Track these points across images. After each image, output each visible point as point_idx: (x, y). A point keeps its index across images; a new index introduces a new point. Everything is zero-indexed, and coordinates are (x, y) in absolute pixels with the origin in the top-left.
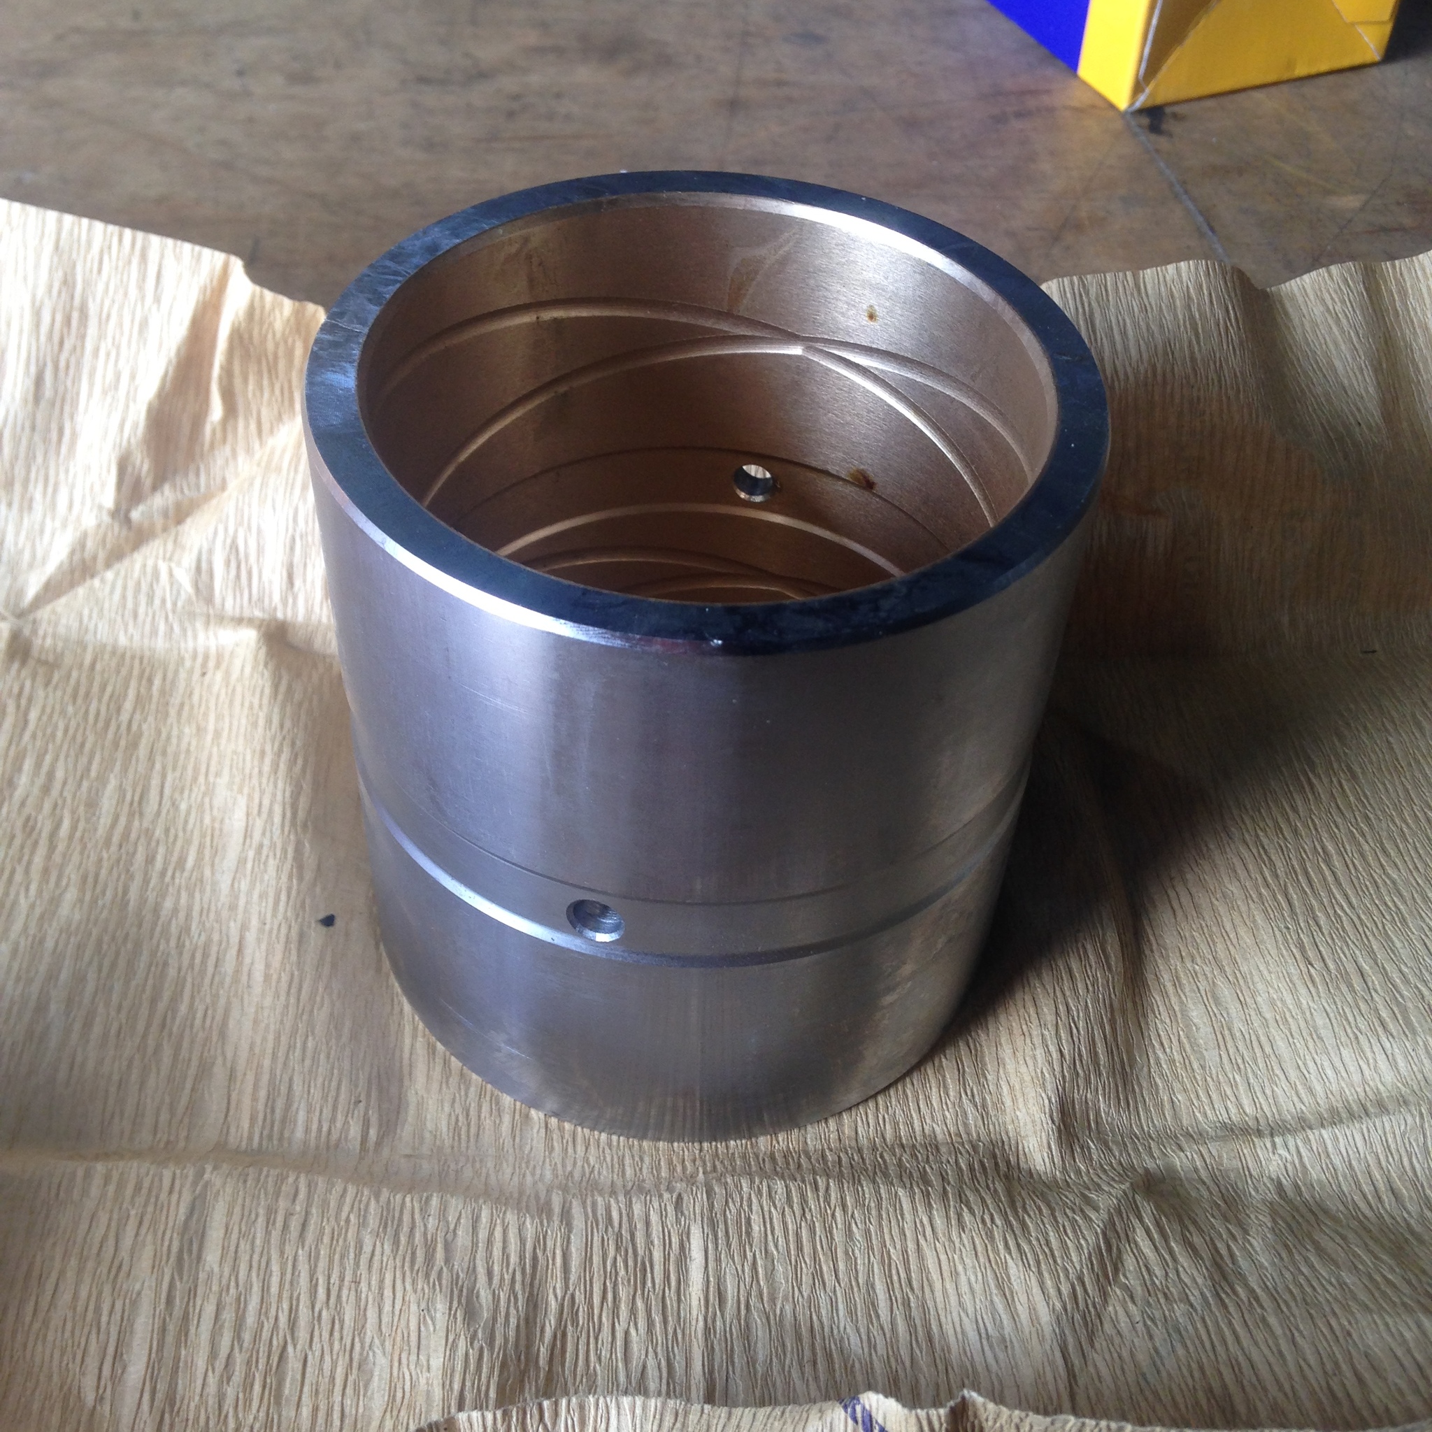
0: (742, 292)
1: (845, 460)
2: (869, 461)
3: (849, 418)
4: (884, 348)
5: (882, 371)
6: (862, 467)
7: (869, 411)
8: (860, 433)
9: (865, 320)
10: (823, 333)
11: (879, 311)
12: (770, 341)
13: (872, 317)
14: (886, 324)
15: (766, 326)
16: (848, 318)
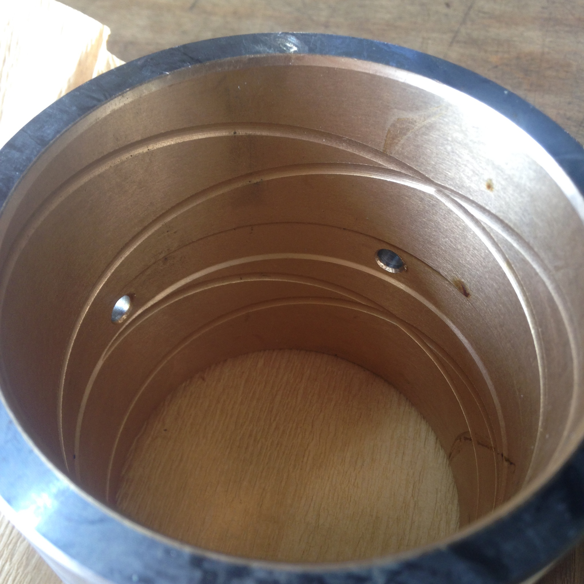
0: (396, 141)
1: (451, 271)
2: (469, 280)
3: (459, 247)
4: (493, 211)
5: (490, 227)
6: (463, 280)
7: (474, 249)
8: (466, 260)
9: (484, 187)
10: (451, 185)
11: (496, 186)
12: (412, 178)
13: (489, 187)
14: (499, 196)
15: (410, 168)
16: (472, 181)
